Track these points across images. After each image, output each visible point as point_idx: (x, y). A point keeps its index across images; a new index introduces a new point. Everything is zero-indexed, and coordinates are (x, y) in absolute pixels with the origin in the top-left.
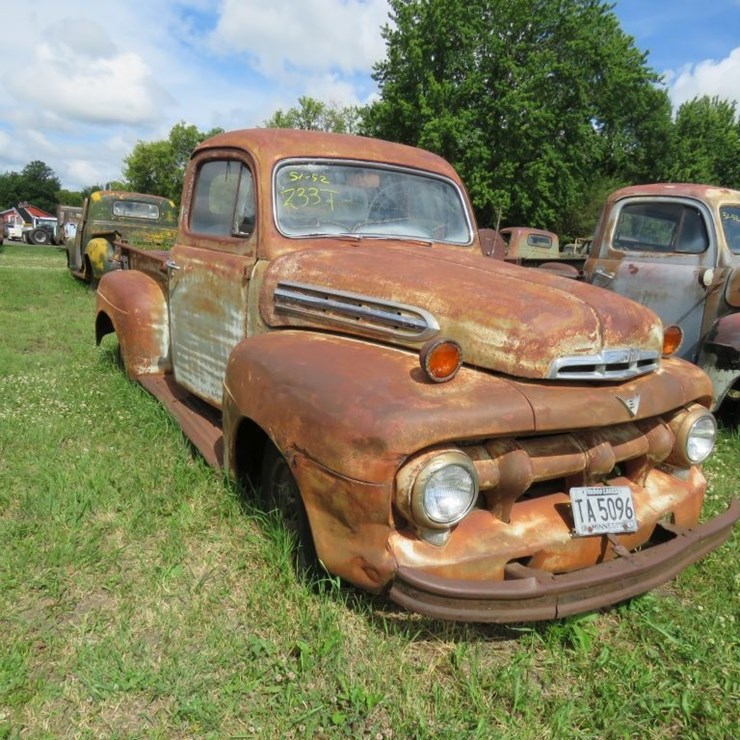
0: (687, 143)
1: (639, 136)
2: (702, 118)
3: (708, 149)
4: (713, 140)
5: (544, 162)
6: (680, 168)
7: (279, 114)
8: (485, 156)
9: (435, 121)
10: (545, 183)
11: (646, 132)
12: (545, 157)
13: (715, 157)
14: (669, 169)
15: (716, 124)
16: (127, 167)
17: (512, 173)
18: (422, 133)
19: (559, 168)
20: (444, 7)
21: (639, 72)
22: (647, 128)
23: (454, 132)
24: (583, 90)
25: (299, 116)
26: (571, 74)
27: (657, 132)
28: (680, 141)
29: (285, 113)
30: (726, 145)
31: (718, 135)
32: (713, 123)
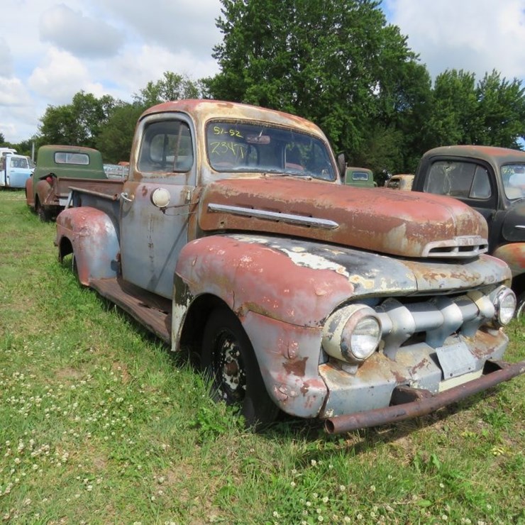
0: (441, 102)
1: (407, 98)
2: (451, 85)
3: (455, 107)
4: (458, 101)
5: (335, 116)
6: (436, 120)
7: (150, 84)
9: (254, 87)
10: (336, 132)
12: (336, 113)
13: (460, 113)
14: (428, 121)
15: (460, 89)
16: (43, 125)
18: (245, 95)
19: (345, 121)
20: (258, 4)
21: (401, 51)
22: (412, 92)
23: (269, 95)
25: (164, 85)
26: (350, 52)
27: (419, 95)
28: (435, 101)
29: (155, 83)
30: (468, 104)
31: (462, 97)
32: (458, 88)
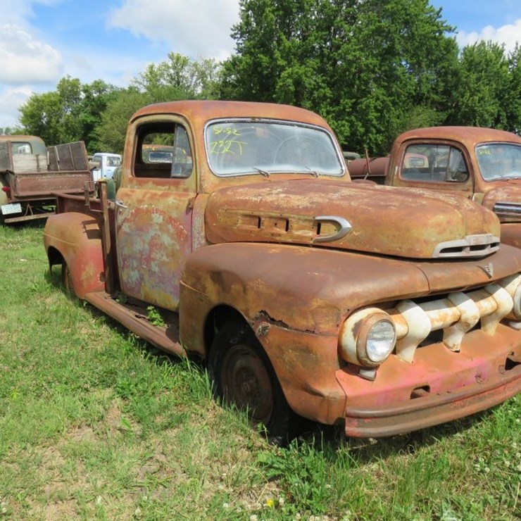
0: (474, 76)
1: (439, 74)
2: (483, 57)
3: (489, 81)
4: (492, 74)
5: (373, 98)
6: (471, 96)
7: (152, 67)
8: (328, 95)
9: (290, 70)
10: (374, 114)
11: (444, 70)
12: (373, 94)
13: (494, 86)
14: (462, 98)
15: (493, 61)
17: (350, 107)
19: (384, 102)
21: (437, 25)
22: (443, 67)
23: (304, 78)
24: (397, 42)
25: (169, 68)
26: (389, 30)
27: (452, 70)
28: (468, 76)
29: (157, 66)
30: (501, 77)
31: (495, 70)
32: (491, 61)
